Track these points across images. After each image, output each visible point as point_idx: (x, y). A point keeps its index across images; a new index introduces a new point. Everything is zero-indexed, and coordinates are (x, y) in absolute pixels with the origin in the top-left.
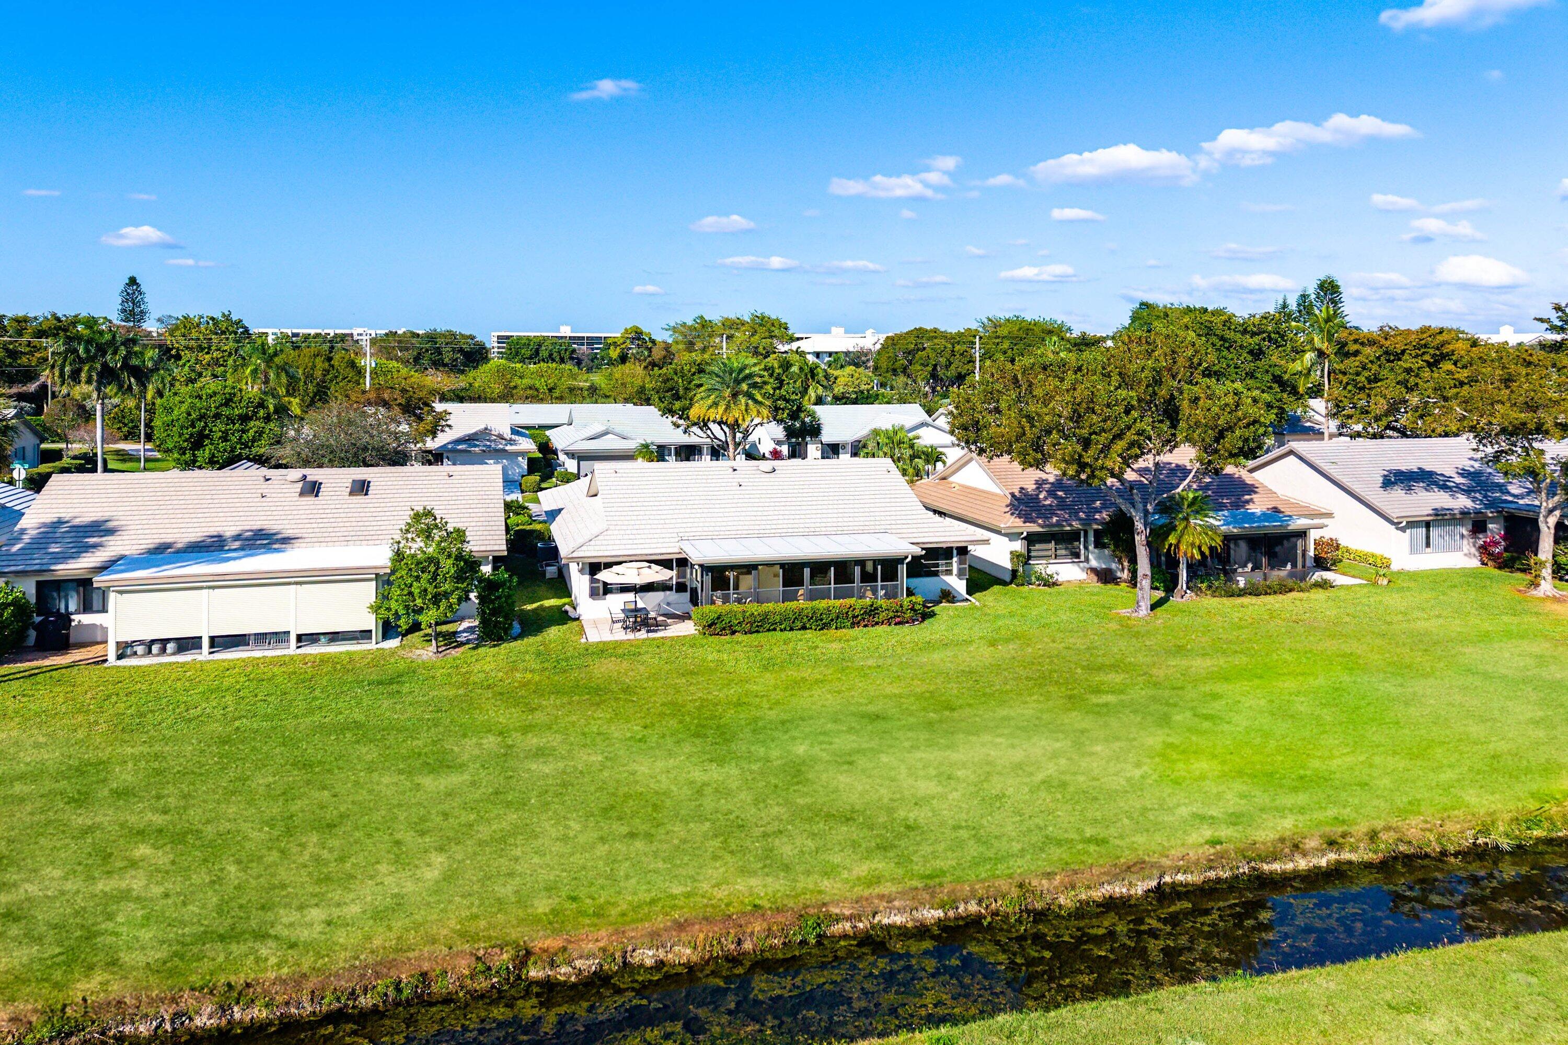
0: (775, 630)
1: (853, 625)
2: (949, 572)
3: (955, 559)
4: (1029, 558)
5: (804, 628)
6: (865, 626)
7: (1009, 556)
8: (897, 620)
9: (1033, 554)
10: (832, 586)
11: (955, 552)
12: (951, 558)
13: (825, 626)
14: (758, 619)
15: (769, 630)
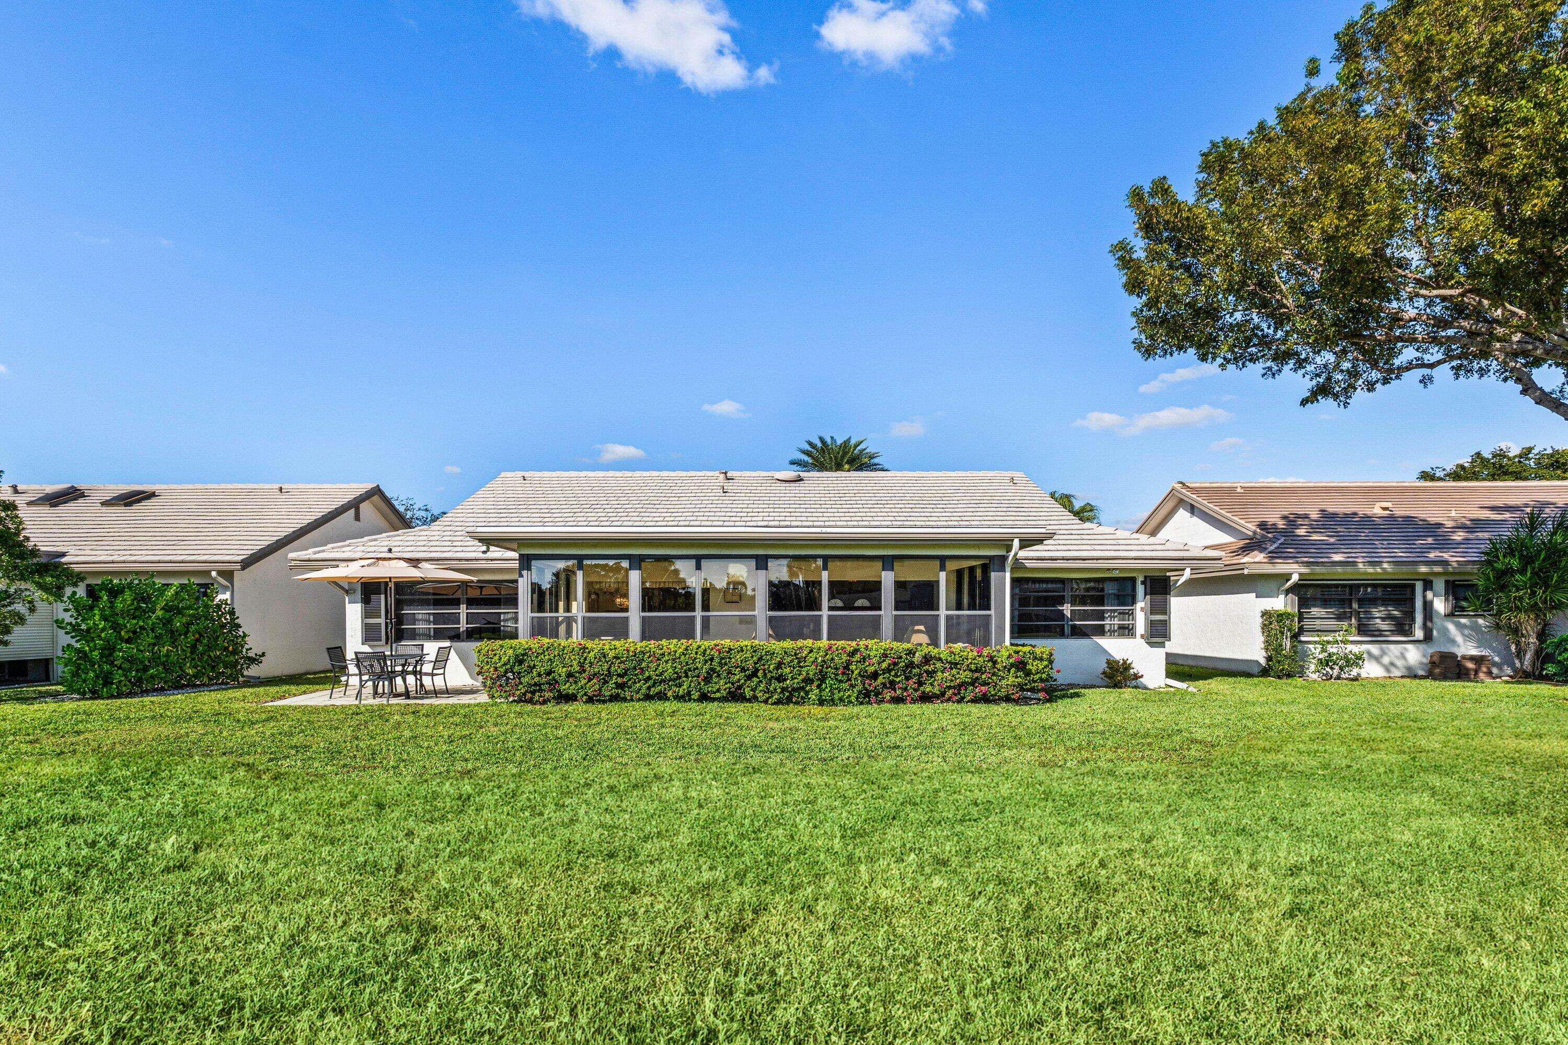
0: (662, 697)
1: (866, 697)
2: (1127, 631)
3: (1140, 605)
4: (1301, 630)
5: (735, 696)
6: (898, 700)
7: (1259, 620)
8: (980, 690)
9: (1307, 624)
10: (825, 613)
11: (1140, 589)
12: (1134, 602)
13: (791, 697)
14: (617, 668)
15: (648, 698)
